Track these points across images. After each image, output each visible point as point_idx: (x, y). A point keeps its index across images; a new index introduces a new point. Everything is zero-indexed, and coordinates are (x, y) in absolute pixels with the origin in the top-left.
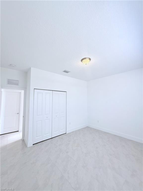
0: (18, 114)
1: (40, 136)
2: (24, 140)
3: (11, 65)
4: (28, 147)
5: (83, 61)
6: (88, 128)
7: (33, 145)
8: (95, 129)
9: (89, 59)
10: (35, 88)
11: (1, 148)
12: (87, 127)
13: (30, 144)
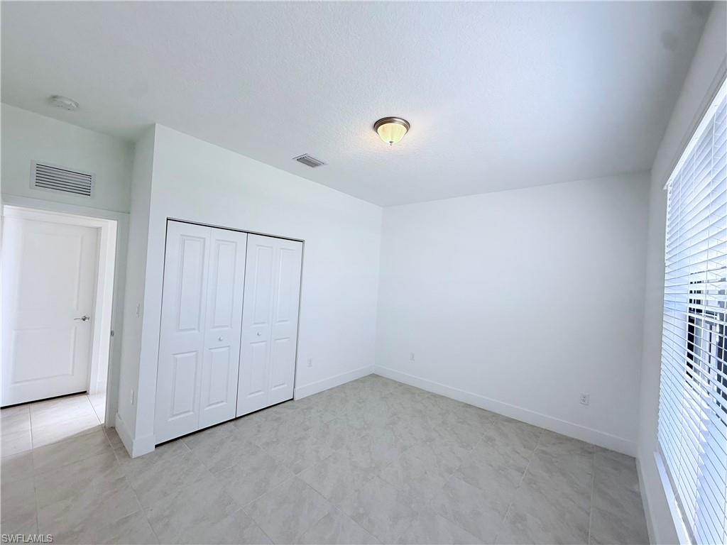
0: (84, 320)
1: (189, 411)
2: (113, 428)
3: (54, 97)
4: (134, 456)
5: (380, 128)
6: (374, 381)
7: (156, 446)
8: (401, 385)
9: (405, 126)
10: (170, 217)
11: (2, 466)
12: (373, 376)
13: (142, 442)
